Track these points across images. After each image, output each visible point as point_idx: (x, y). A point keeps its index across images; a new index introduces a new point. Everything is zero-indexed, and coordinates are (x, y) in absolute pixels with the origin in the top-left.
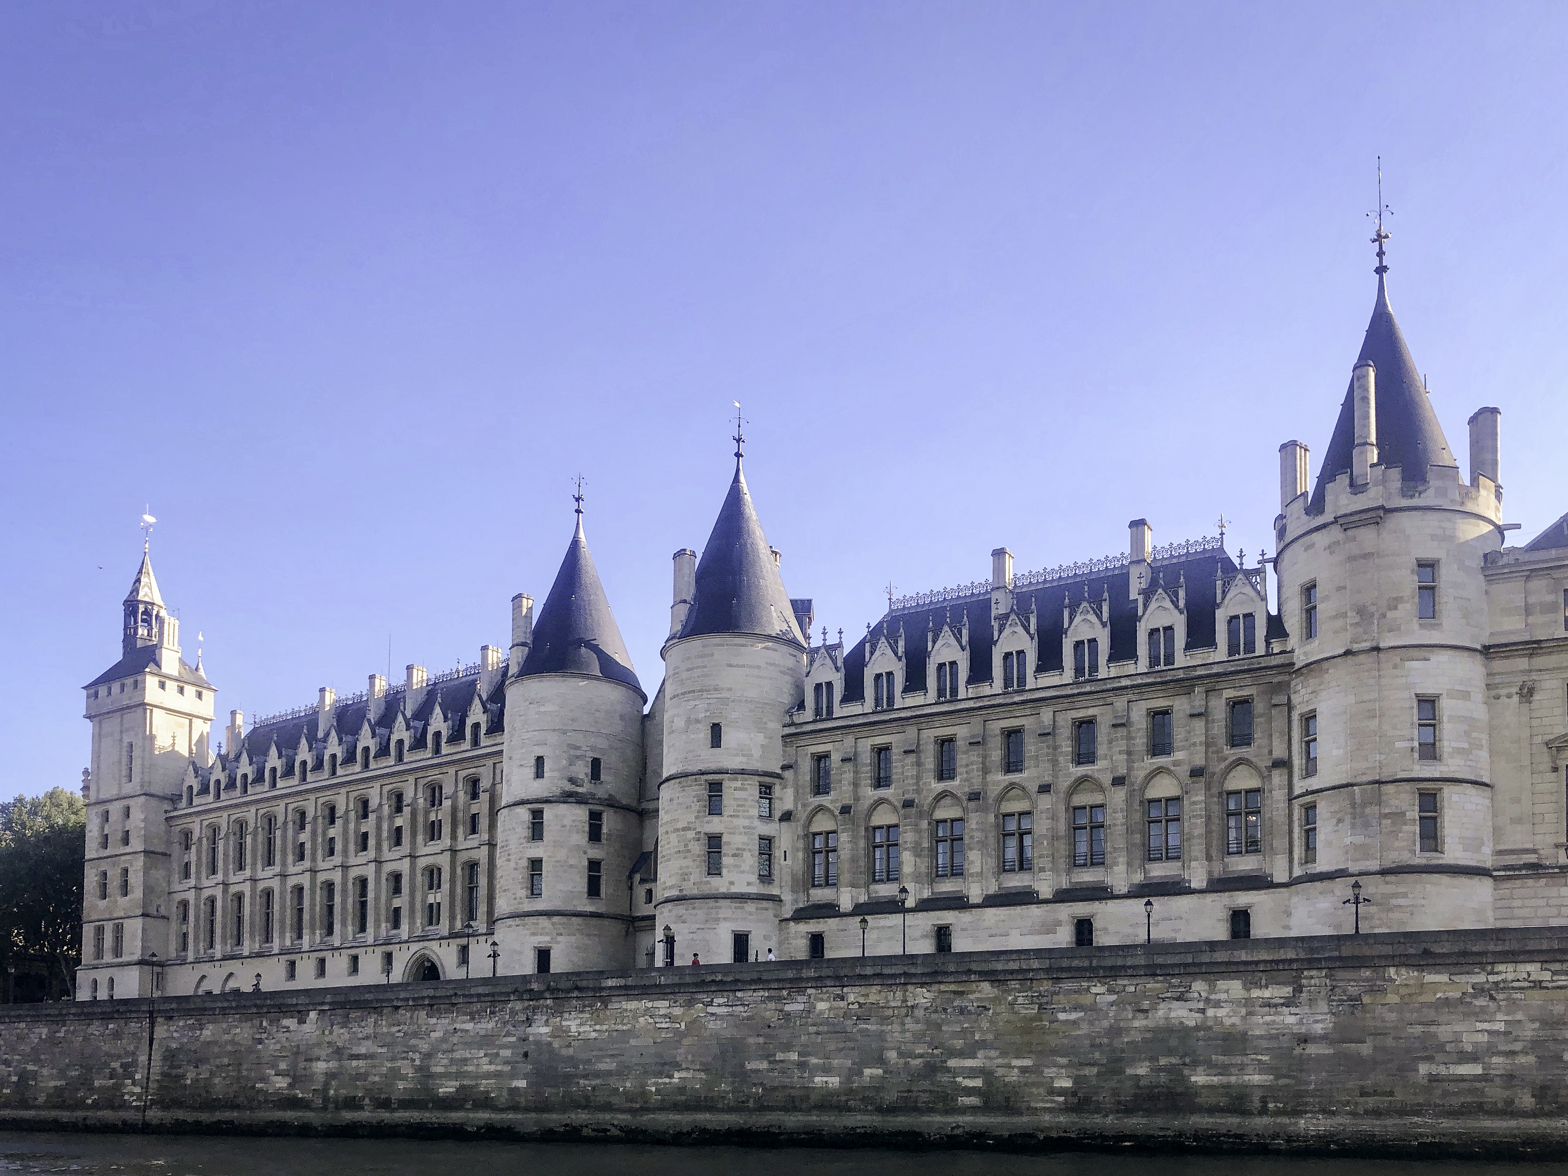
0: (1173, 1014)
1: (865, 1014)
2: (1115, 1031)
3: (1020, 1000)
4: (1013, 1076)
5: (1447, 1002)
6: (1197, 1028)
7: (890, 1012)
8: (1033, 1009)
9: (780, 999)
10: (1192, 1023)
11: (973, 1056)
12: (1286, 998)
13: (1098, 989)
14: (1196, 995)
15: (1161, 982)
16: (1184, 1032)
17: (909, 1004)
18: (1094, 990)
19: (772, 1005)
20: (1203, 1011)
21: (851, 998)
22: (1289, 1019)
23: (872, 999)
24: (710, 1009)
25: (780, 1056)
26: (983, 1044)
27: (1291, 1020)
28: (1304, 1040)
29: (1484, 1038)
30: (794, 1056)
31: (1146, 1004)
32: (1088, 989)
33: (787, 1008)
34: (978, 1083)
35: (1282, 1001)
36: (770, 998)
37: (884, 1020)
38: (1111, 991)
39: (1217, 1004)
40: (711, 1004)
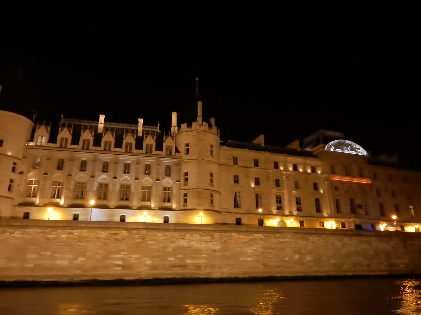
0: (181, 243)
1: (80, 239)
2: (165, 248)
3: (136, 237)
4: (133, 261)
5: (245, 243)
6: (187, 247)
7: (90, 239)
8: (140, 240)
9: (45, 233)
10: (186, 246)
11: (119, 254)
12: (210, 240)
13: (160, 235)
14: (187, 238)
15: (178, 234)
16: (184, 248)
17: (98, 237)
18: (159, 235)
19: (41, 235)
20: (189, 243)
21: (76, 234)
22: (211, 245)
23: (84, 234)
24: (13, 235)
25: (43, 253)
26: (123, 250)
27: (212, 246)
28: (215, 251)
29: (252, 251)
30: (49, 253)
31: (174, 240)
32: (157, 235)
33: (49, 236)
34: (120, 263)
35: (209, 241)
36: (41, 232)
37: (88, 242)
38: (163, 236)
39: (193, 241)
40: (13, 233)
